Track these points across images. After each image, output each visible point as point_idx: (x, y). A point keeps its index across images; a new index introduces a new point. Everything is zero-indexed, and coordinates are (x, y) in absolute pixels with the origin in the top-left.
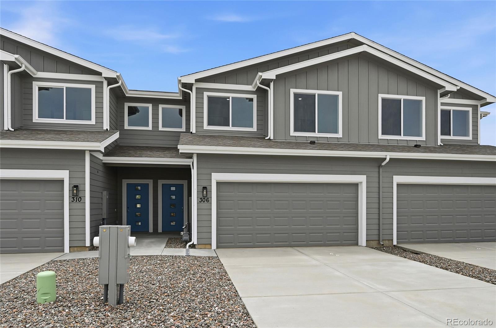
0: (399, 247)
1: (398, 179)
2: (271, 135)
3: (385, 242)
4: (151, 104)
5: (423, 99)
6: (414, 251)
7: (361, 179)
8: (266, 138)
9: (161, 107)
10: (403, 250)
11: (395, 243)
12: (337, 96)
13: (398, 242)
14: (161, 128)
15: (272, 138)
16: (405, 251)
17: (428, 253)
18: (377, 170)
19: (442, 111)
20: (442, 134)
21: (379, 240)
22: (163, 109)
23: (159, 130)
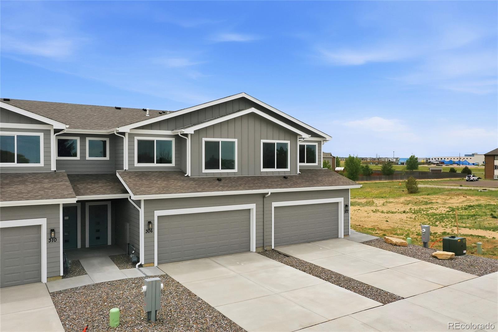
0: (276, 251)
1: (275, 204)
2: (189, 173)
3: (267, 247)
4: (79, 137)
5: (289, 142)
6: (286, 254)
7: (252, 206)
8: (186, 175)
9: (88, 139)
10: (279, 253)
11: (273, 248)
12: (233, 143)
13: (275, 246)
14: (88, 158)
15: (190, 175)
16: (280, 254)
17: (294, 256)
18: (262, 199)
19: (300, 146)
20: (300, 162)
21: (263, 247)
22: (90, 141)
23: (87, 159)
